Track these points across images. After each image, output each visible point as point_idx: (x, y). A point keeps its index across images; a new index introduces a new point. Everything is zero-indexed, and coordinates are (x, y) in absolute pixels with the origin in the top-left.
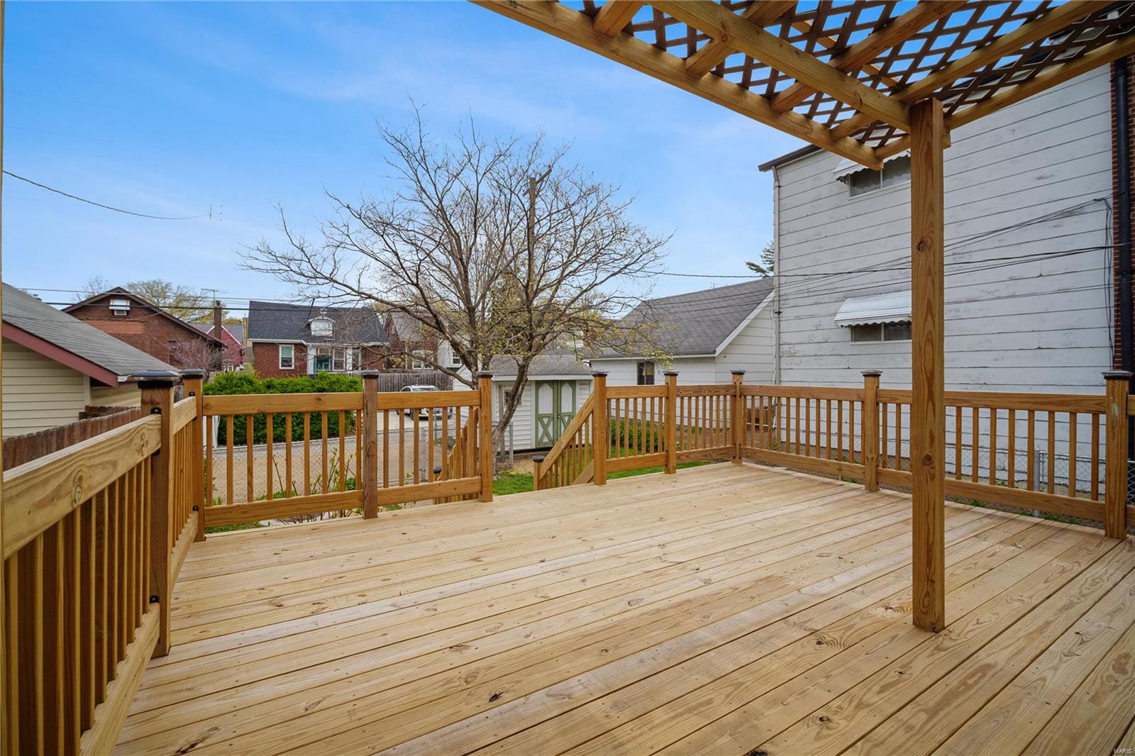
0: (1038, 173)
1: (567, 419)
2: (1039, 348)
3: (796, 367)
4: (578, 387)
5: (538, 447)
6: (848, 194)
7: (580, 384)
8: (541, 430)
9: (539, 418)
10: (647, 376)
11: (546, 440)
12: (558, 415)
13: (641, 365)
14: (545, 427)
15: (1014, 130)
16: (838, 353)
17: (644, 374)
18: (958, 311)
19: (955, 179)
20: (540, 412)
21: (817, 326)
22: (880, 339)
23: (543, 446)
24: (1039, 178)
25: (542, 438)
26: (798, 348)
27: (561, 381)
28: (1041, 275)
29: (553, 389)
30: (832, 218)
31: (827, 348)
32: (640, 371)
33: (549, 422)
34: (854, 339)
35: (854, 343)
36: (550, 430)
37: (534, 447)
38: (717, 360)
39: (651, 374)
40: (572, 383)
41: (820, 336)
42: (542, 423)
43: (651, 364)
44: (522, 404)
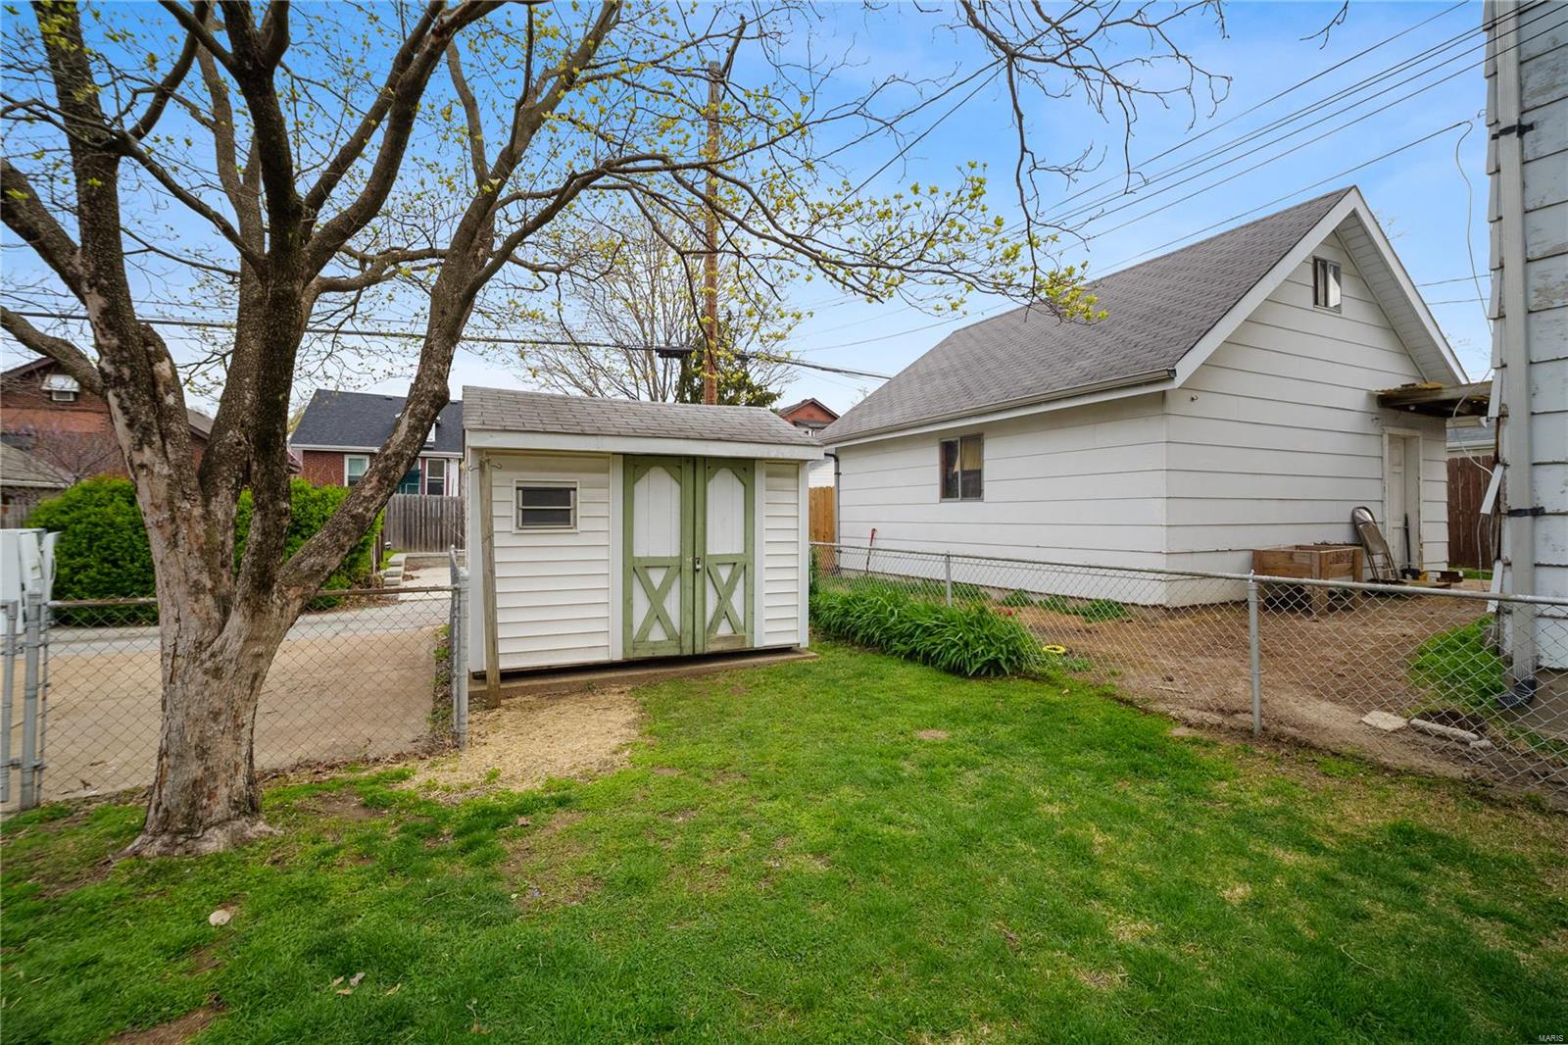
1: (725, 573)
4: (761, 481)
5: (633, 655)
7: (769, 475)
8: (641, 608)
9: (635, 569)
10: (964, 473)
11: (657, 635)
12: (696, 561)
13: (949, 451)
14: (656, 597)
17: (957, 468)
20: (640, 551)
23: (649, 654)
25: (646, 629)
27: (705, 458)
29: (680, 484)
32: (947, 462)
33: (666, 585)
36: (672, 606)
37: (618, 657)
38: (1172, 406)
39: (975, 468)
40: (743, 468)
42: (647, 586)
43: (974, 440)
44: (580, 527)
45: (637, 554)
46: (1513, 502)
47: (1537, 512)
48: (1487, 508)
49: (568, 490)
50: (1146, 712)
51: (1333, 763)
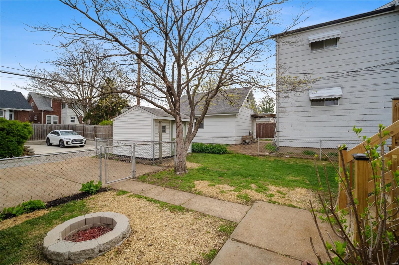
0: (385, 49)
2: (385, 108)
3: (287, 116)
6: (310, 50)
8: (173, 147)
9: (173, 140)
15: (375, 34)
16: (305, 110)
18: (355, 95)
19: (353, 48)
21: (296, 100)
22: (324, 105)
24: (384, 51)
26: (287, 109)
28: (385, 83)
30: (303, 59)
31: (300, 109)
34: (312, 105)
35: (312, 107)
37: (171, 155)
41: (297, 104)
44: (166, 133)
45: (173, 137)
46: (277, 131)
47: (279, 132)
48: (275, 131)
49: (164, 126)
50: (246, 155)
51: (266, 156)
